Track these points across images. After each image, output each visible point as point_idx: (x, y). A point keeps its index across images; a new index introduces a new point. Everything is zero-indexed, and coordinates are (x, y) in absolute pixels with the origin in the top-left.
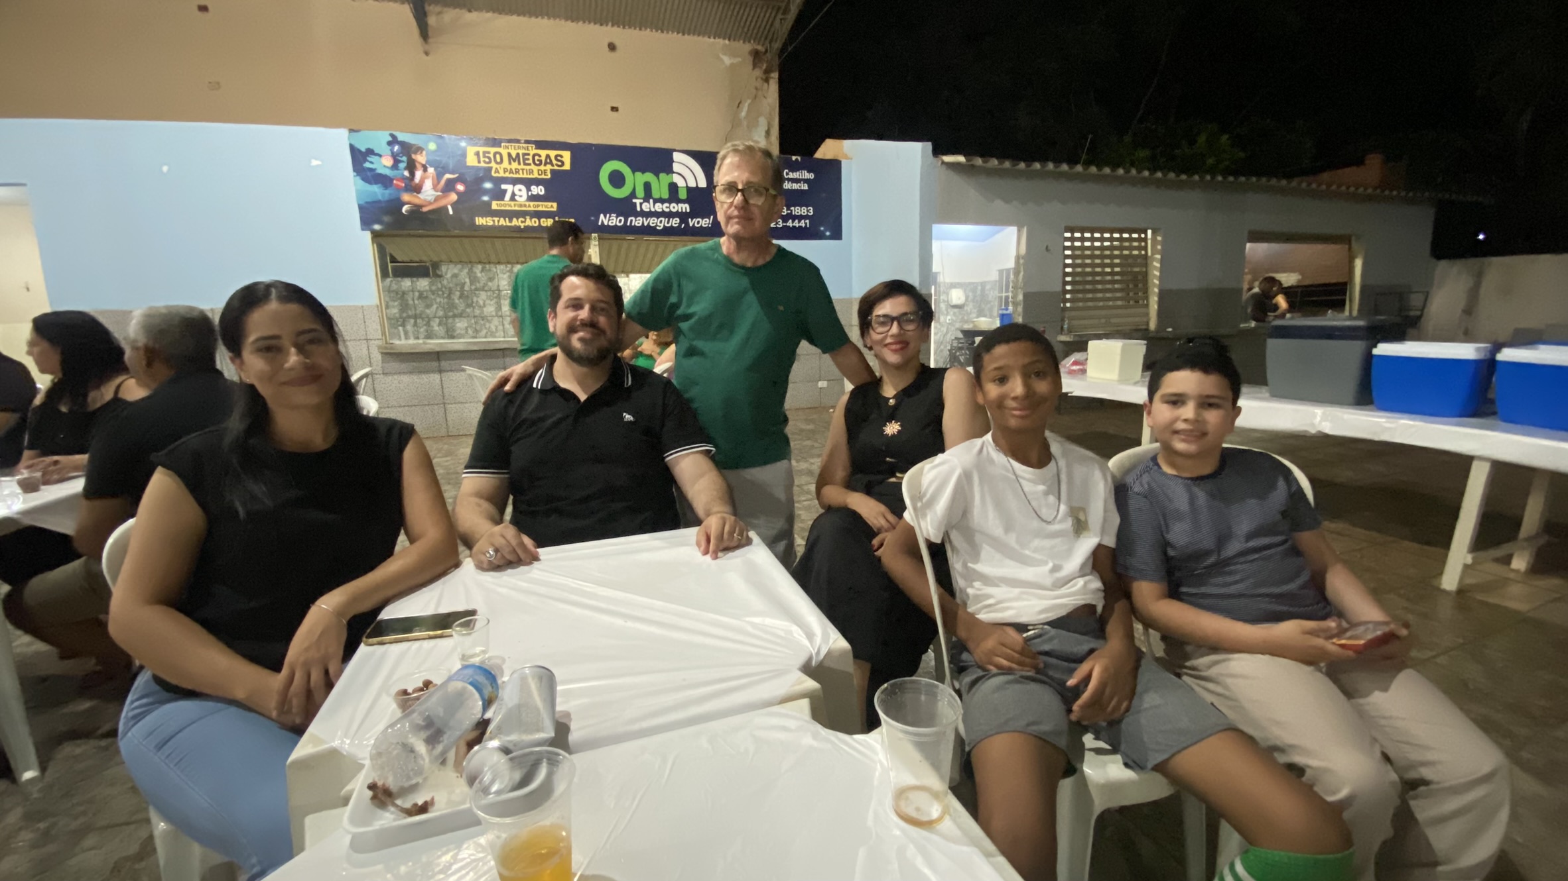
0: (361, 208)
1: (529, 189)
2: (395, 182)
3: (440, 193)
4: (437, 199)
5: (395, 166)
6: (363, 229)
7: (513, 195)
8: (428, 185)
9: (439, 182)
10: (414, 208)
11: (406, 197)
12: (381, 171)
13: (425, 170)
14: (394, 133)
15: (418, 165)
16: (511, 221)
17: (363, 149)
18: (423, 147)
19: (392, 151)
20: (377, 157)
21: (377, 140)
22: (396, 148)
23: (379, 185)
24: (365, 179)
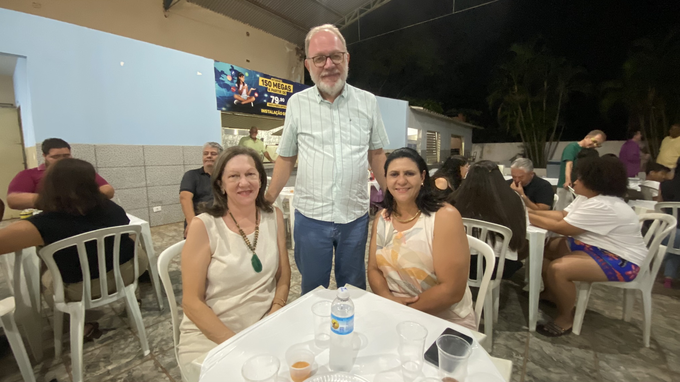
0: (218, 99)
1: (279, 99)
2: (232, 88)
3: (249, 96)
4: (248, 99)
5: (232, 81)
6: (218, 109)
7: (274, 101)
8: (245, 92)
9: (248, 92)
10: (239, 102)
11: (236, 96)
12: (227, 82)
13: (244, 85)
14: (233, 66)
15: (241, 82)
16: (273, 112)
17: (220, 71)
18: (243, 73)
19: (231, 73)
20: (226, 76)
21: (225, 67)
23: (226, 89)
24: (220, 85)
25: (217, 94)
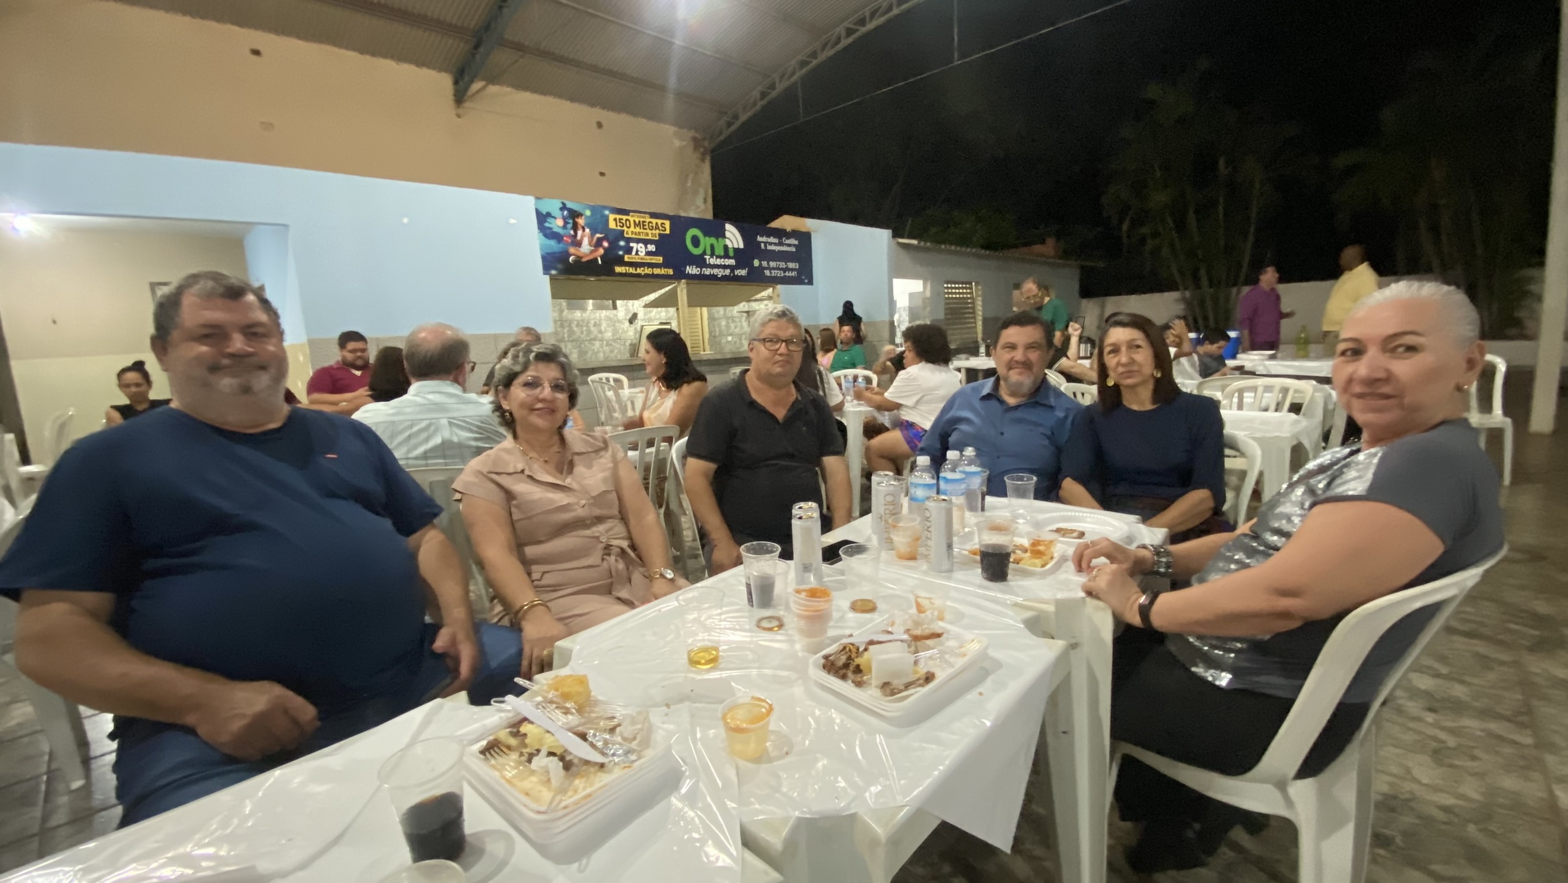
0: (544, 258)
1: (646, 247)
2: (565, 238)
3: (593, 248)
4: (592, 252)
5: (565, 227)
6: (544, 274)
7: (637, 251)
8: (586, 241)
9: (592, 240)
10: (578, 259)
11: (572, 250)
12: (556, 230)
13: (584, 231)
14: (566, 202)
15: (579, 226)
16: (636, 270)
17: (545, 213)
18: (582, 212)
19: (563, 215)
20: (553, 219)
21: (552, 206)
22: (566, 213)
23: (555, 240)
24: (546, 236)
25: (542, 250)
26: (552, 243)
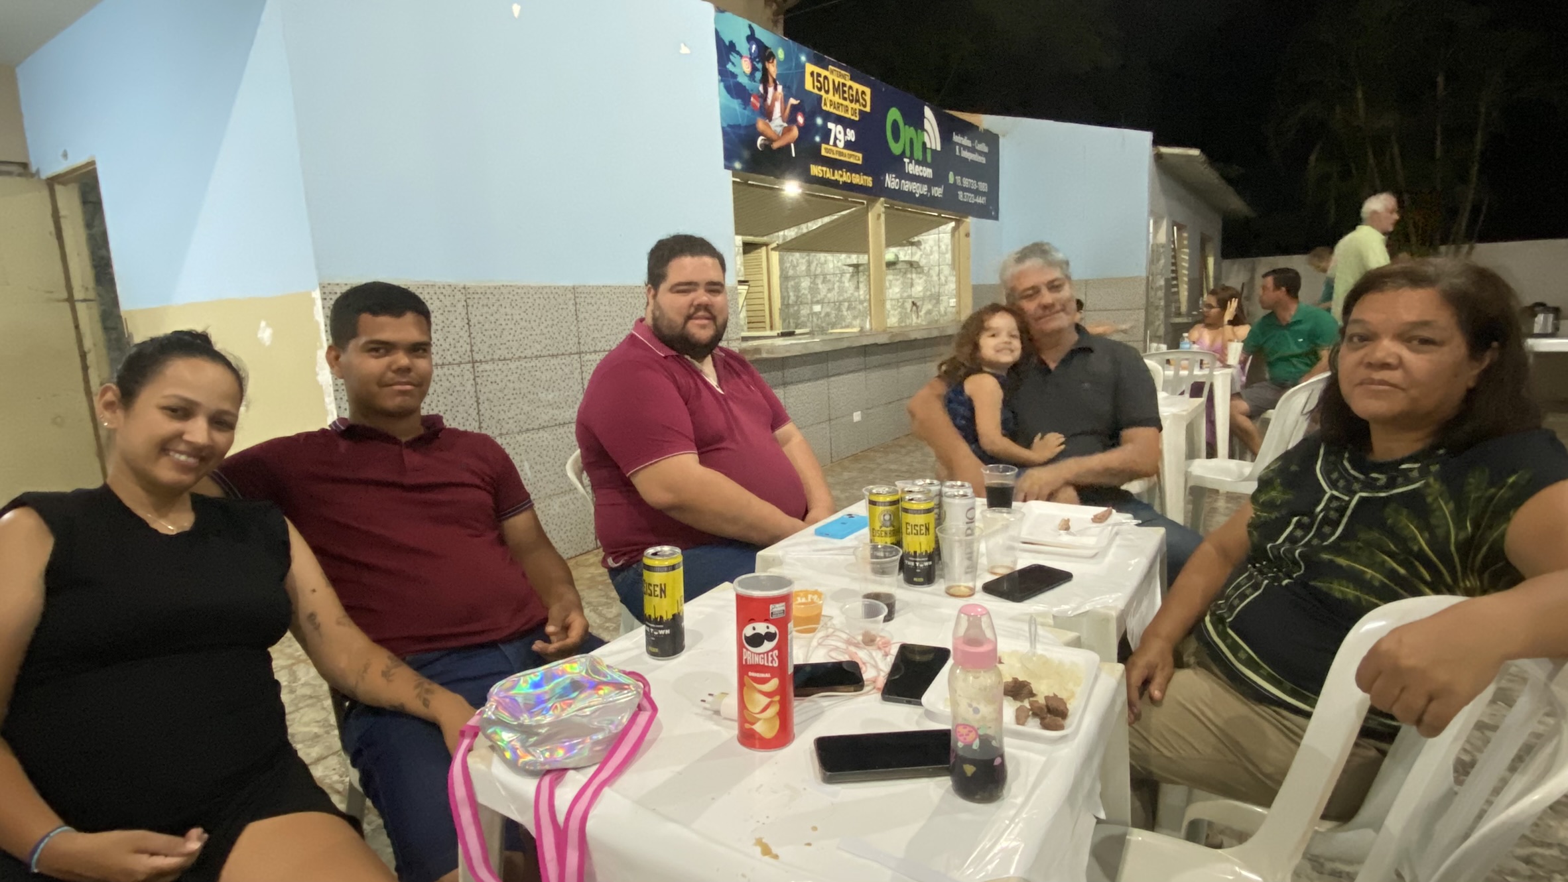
0: (724, 132)
1: (845, 134)
2: (752, 99)
3: (785, 125)
4: (784, 132)
5: (752, 76)
6: (726, 168)
7: (835, 139)
8: (777, 110)
9: (785, 108)
10: (767, 143)
11: (761, 125)
12: (741, 79)
13: (775, 87)
14: (755, 26)
15: (771, 80)
16: (834, 174)
17: (727, 42)
18: (772, 51)
19: (750, 51)
20: (738, 57)
21: (737, 29)
22: (754, 47)
23: (740, 101)
24: (729, 89)
25: (723, 119)
26: (736, 104)
